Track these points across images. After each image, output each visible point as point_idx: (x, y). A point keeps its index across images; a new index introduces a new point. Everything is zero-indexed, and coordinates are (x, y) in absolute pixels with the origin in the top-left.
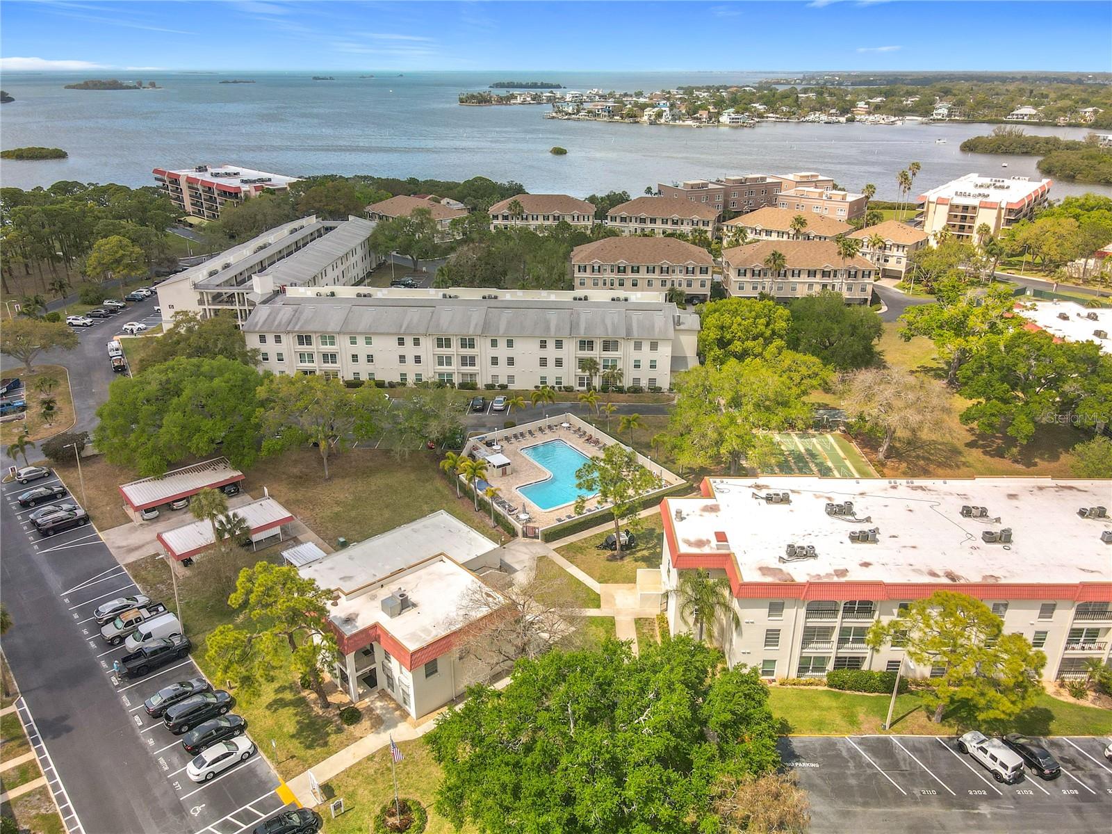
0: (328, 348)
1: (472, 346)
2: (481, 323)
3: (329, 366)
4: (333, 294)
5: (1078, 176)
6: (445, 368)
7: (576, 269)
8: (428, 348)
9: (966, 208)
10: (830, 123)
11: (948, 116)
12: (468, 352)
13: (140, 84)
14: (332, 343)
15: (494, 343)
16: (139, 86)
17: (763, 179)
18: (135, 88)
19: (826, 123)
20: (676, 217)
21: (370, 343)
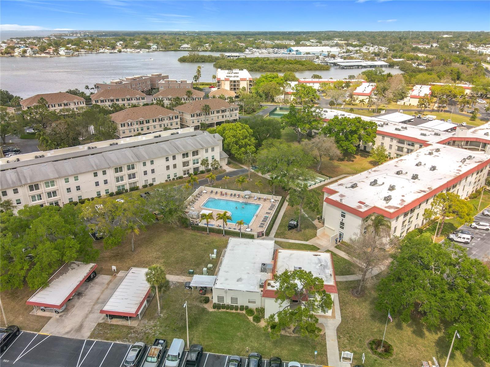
0: (51, 189)
1: (133, 168)
2: (134, 156)
3: (53, 199)
4: (18, 160)
6: (121, 183)
7: (120, 126)
8: (111, 175)
9: (235, 81)
10: (112, 53)
11: (158, 49)
12: (132, 171)
14: (53, 185)
15: (144, 164)
19: (110, 53)
20: (128, 97)
21: (78, 180)
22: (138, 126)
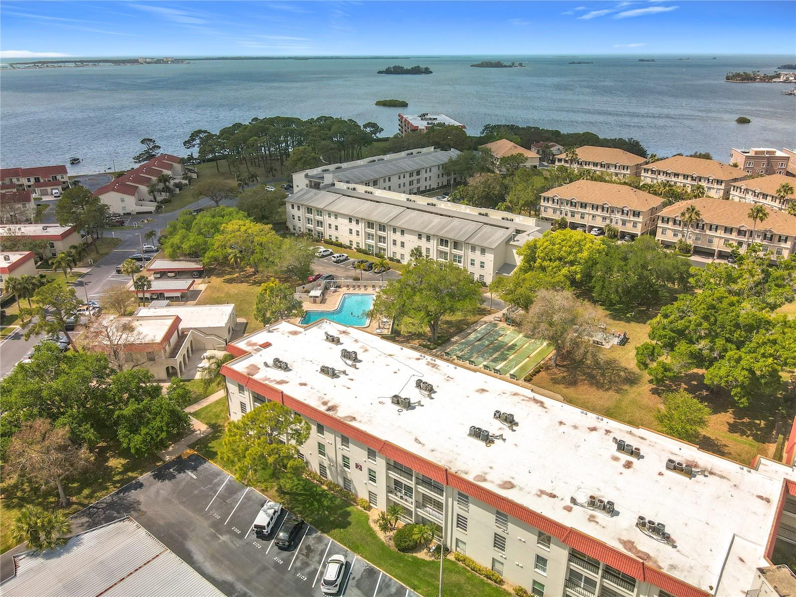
0: (319, 218)
1: (384, 230)
2: (394, 217)
3: (319, 229)
6: (370, 242)
7: (542, 199)
8: (362, 227)
12: (382, 234)
13: (513, 64)
14: (321, 215)
15: (395, 231)
16: (512, 65)
18: (510, 66)
21: (337, 219)
22: (568, 208)
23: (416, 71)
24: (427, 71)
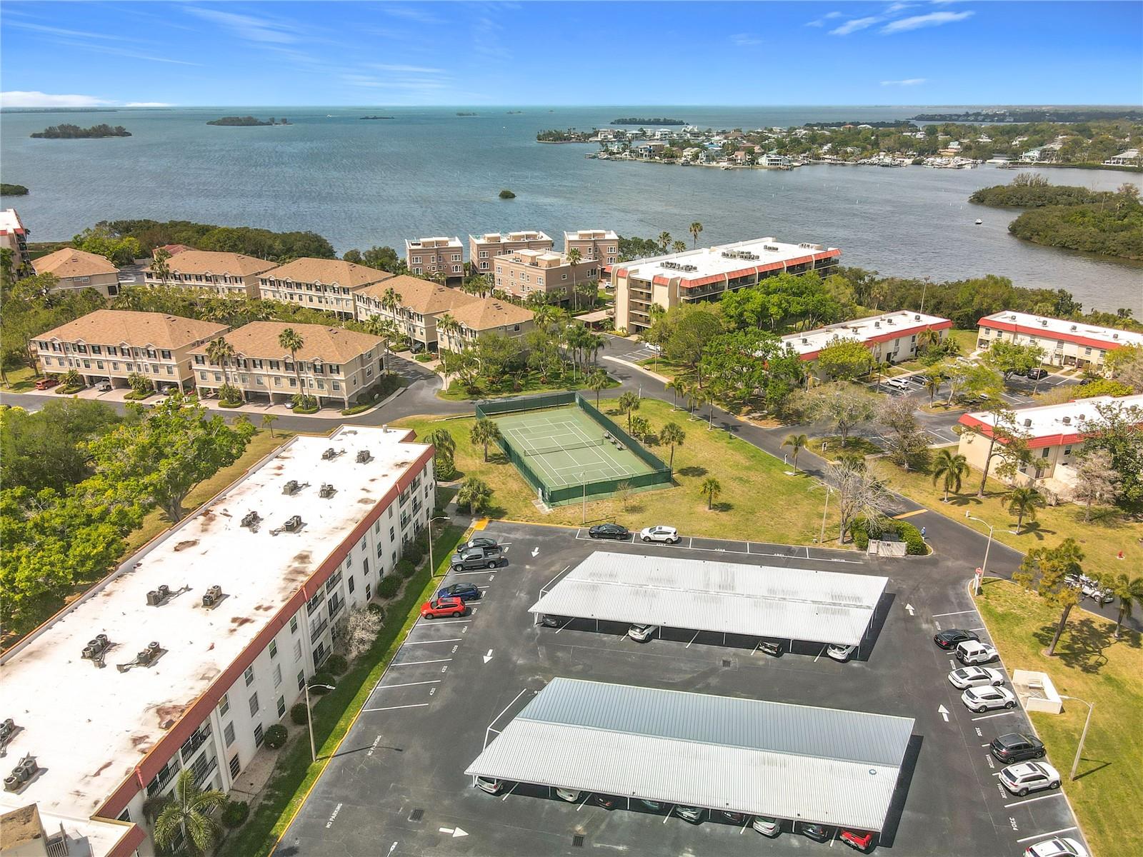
5: (1035, 238)
7: (37, 346)
17: (498, 238)
18: (268, 124)
20: (317, 282)
22: (78, 356)
23: (101, 132)
24: (122, 133)
